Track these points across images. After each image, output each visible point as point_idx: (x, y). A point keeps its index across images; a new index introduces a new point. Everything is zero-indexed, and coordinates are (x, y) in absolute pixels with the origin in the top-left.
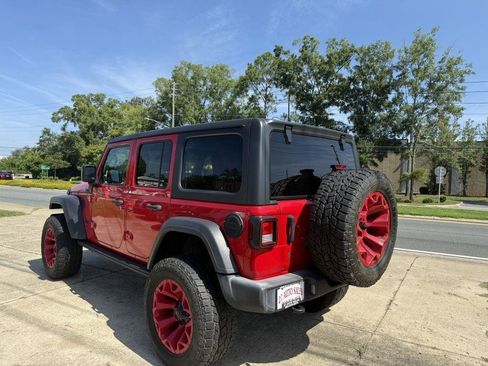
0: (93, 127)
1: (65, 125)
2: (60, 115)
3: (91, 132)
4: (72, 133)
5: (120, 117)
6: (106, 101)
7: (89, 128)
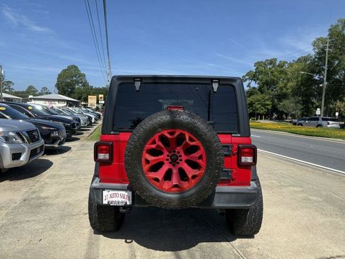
0: (267, 83)
1: (249, 83)
2: (247, 77)
3: (265, 87)
4: (254, 88)
5: (286, 74)
6: (278, 63)
7: (264, 84)
